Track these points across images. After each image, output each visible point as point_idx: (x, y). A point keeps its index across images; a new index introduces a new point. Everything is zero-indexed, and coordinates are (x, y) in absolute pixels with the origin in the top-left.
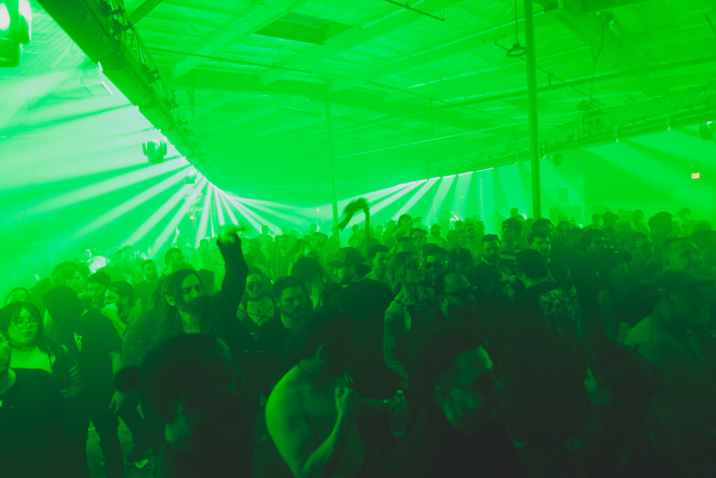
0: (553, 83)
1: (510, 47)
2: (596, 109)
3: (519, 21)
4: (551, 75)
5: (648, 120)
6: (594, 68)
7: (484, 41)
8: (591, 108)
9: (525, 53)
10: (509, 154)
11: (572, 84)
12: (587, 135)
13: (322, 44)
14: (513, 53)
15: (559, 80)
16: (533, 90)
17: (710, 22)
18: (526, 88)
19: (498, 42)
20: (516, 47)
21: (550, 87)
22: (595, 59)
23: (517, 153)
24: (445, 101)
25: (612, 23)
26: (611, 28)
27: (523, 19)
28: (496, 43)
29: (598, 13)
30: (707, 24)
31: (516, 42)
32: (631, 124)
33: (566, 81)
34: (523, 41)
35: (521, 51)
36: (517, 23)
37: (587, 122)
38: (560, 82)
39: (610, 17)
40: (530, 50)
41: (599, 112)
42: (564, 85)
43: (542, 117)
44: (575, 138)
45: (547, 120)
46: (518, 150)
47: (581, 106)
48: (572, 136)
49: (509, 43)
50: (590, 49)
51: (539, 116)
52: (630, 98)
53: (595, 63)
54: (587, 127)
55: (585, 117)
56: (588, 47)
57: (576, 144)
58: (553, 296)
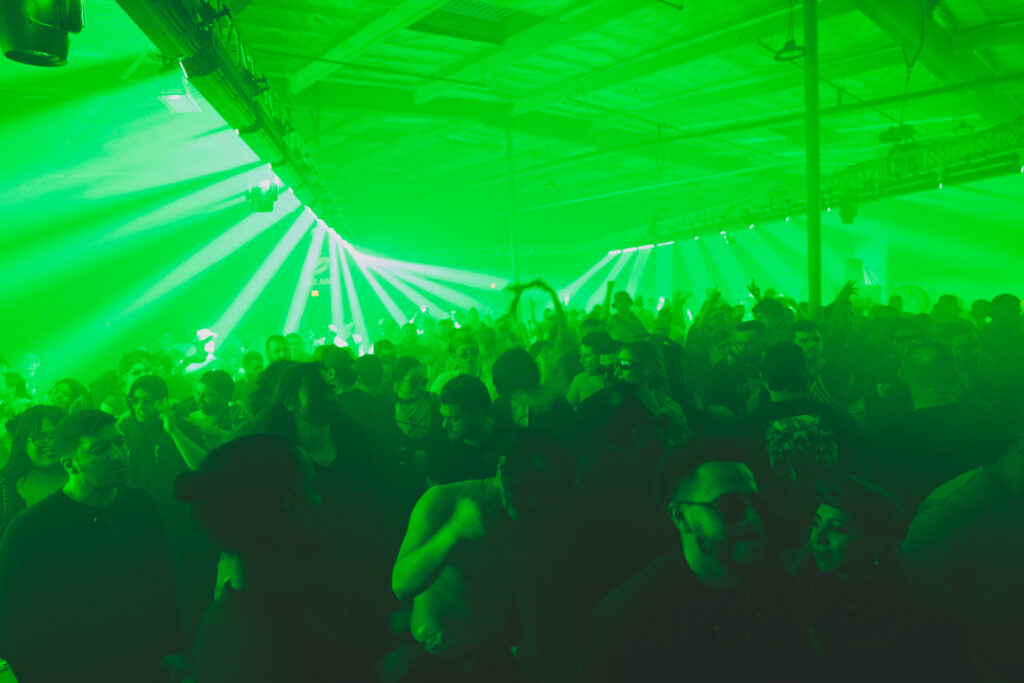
0: (843, 103)
1: (780, 47)
2: (910, 141)
3: (796, 8)
4: (841, 91)
5: (989, 156)
6: (908, 78)
7: (740, 40)
8: (901, 139)
9: (801, 56)
10: (775, 207)
11: (872, 104)
12: (893, 180)
13: (502, 43)
14: (784, 55)
15: (853, 97)
16: (814, 112)
18: (802, 109)
19: (763, 40)
20: (790, 46)
21: (840, 109)
22: (910, 66)
23: (786, 205)
24: (682, 128)
25: (938, 10)
26: (936, 16)
27: (802, 5)
28: (759, 43)
31: (790, 39)
32: (963, 163)
33: (864, 99)
34: (800, 39)
35: (796, 53)
36: (791, 14)
37: (895, 160)
38: (855, 101)
40: (810, 49)
41: (914, 145)
42: (861, 104)
43: (826, 153)
44: (876, 185)
45: (833, 159)
46: (788, 201)
47: (887, 136)
48: (871, 181)
49: (779, 41)
50: (903, 50)
51: (822, 152)
52: (963, 125)
53: (909, 72)
54: (893, 167)
55: (892, 152)
56: (900, 48)
57: (877, 192)
58: (797, 425)
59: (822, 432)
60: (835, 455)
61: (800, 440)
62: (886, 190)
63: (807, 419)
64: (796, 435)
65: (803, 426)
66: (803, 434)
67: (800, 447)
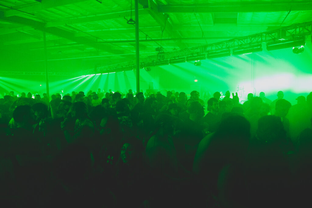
0: (147, 39)
1: (129, 20)
2: (163, 51)
3: (133, 10)
4: (147, 35)
5: (179, 57)
6: (162, 35)
7: (120, 16)
8: (160, 51)
9: (134, 23)
10: (130, 66)
11: (154, 40)
12: (159, 61)
13: (40, 2)
14: (130, 22)
15: (150, 38)
16: (137, 40)
17: (200, 25)
18: (135, 39)
19: (126, 17)
20: (131, 20)
21: (146, 40)
22: (162, 32)
23: (133, 66)
24: (104, 40)
25: (169, 18)
26: (168, 20)
27: (134, 10)
28: (125, 18)
29: (164, 14)
30: (199, 25)
31: (131, 18)
32: (174, 58)
33: (153, 39)
34: (134, 18)
35: (133, 22)
36: (131, 12)
37: (159, 56)
38: (150, 39)
39: (168, 16)
40: (137, 22)
41: (163, 53)
42: (152, 40)
43: (141, 52)
44: (155, 62)
45: (143, 54)
46: (133, 65)
47: (157, 49)
48: (154, 61)
49: (129, 18)
50: (161, 28)
51: (140, 52)
52: (175, 49)
53: (162, 33)
54: (159, 58)
55: (158, 54)
56: (160, 27)
57: (155, 64)
58: (123, 118)
59: (129, 120)
60: (132, 125)
61: (124, 122)
62: (157, 64)
63: (126, 117)
64: (123, 120)
65: (124, 119)
66: (125, 120)
67: (124, 123)
